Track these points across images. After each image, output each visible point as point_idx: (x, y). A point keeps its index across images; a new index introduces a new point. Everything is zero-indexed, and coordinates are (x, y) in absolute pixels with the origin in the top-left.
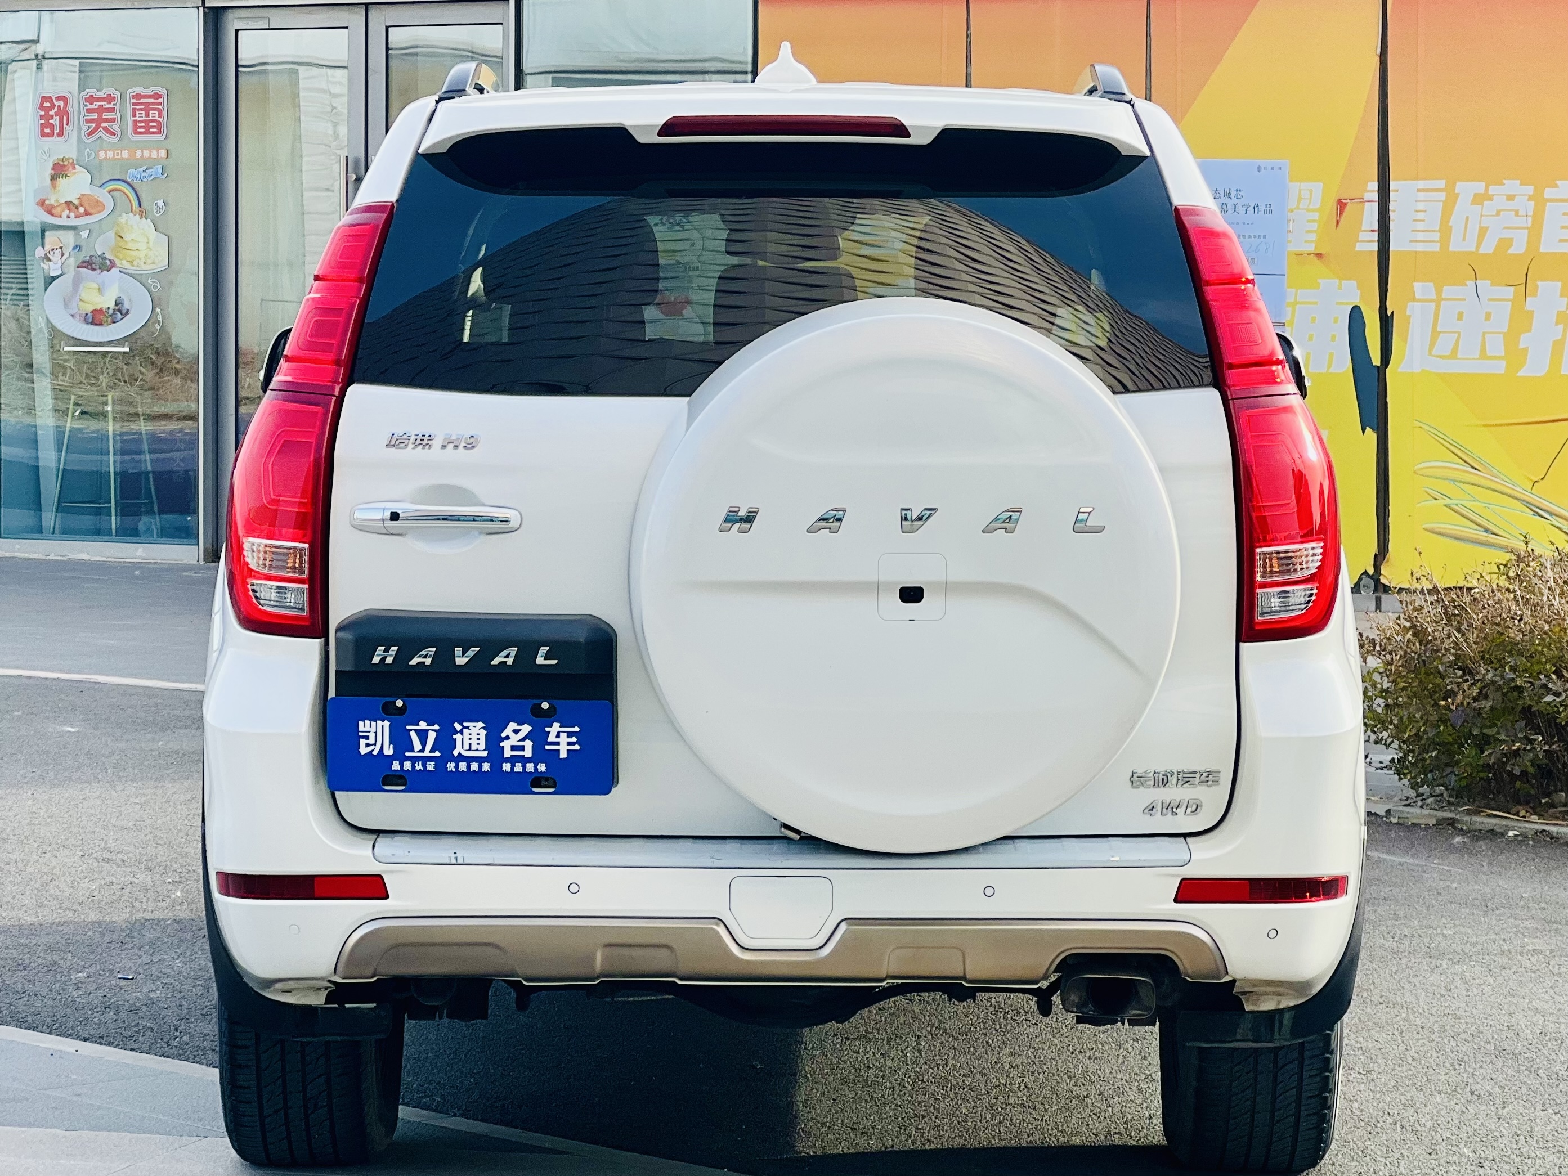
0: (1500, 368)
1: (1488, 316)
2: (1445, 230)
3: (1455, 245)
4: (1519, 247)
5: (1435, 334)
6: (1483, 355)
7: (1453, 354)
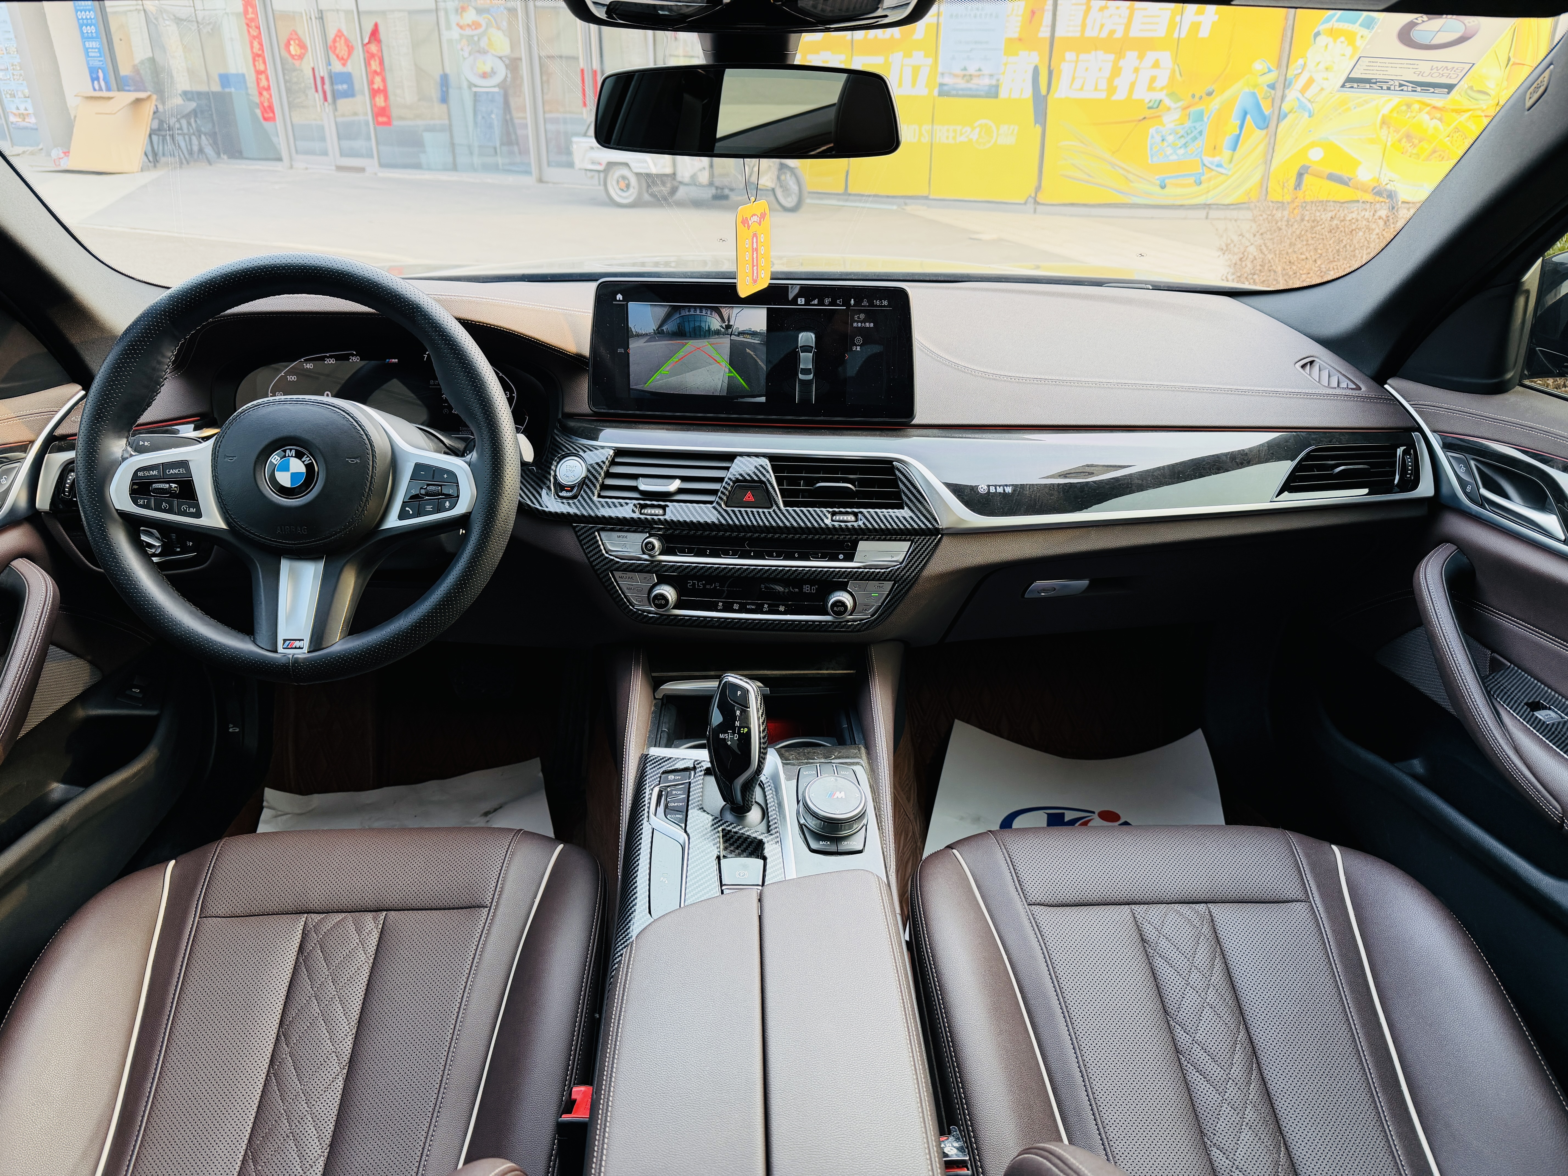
0: (1103, 95)
1: (1100, 69)
2: (1084, 26)
3: (1089, 33)
4: (1119, 34)
5: (1073, 79)
6: (1096, 89)
7: (1082, 89)
